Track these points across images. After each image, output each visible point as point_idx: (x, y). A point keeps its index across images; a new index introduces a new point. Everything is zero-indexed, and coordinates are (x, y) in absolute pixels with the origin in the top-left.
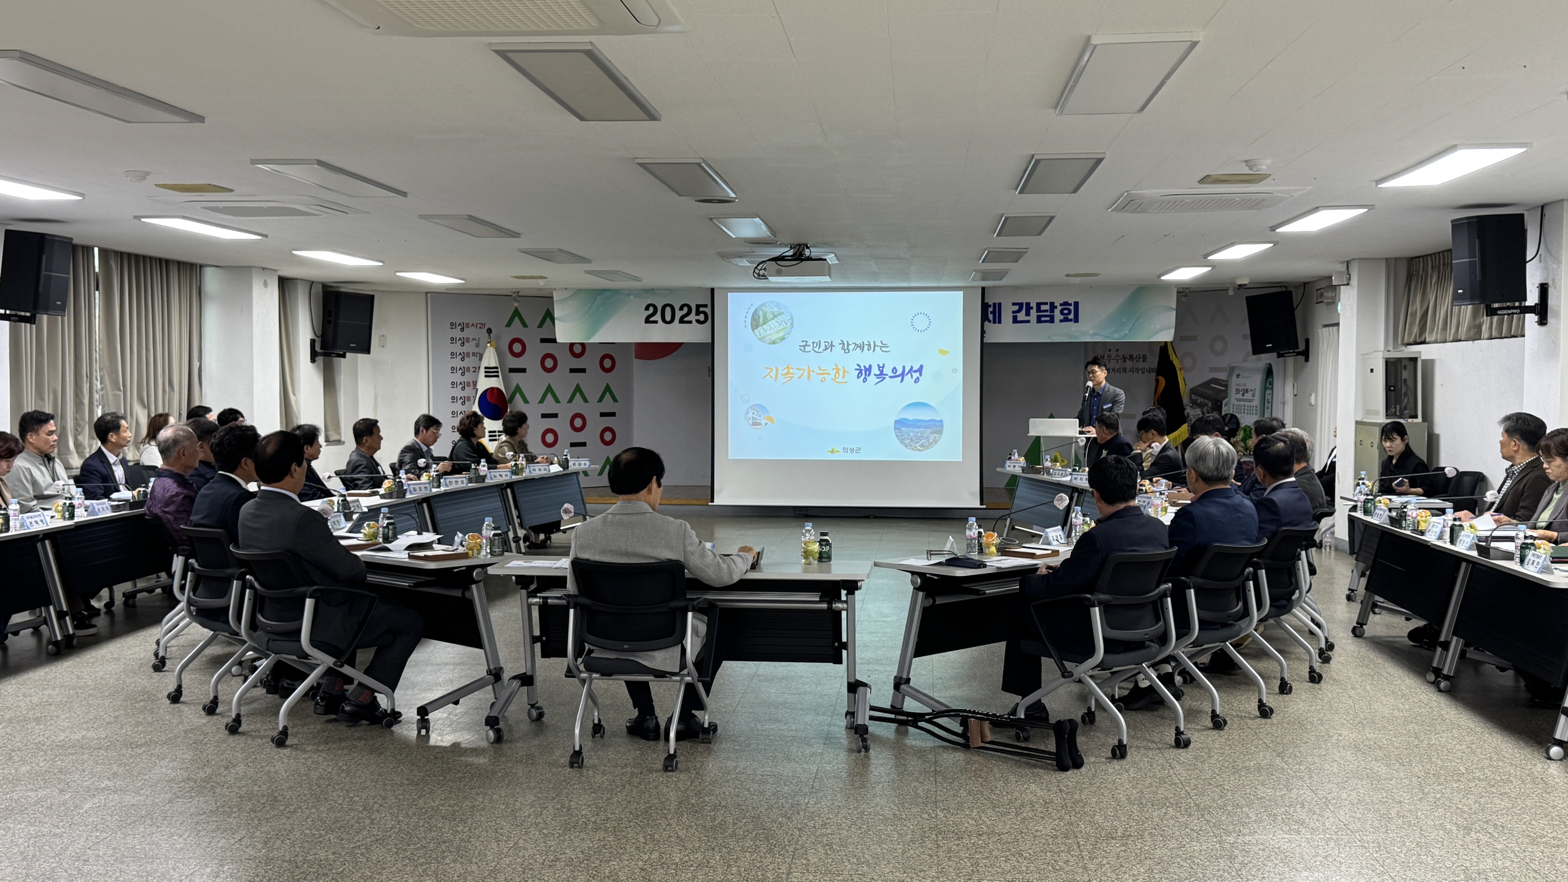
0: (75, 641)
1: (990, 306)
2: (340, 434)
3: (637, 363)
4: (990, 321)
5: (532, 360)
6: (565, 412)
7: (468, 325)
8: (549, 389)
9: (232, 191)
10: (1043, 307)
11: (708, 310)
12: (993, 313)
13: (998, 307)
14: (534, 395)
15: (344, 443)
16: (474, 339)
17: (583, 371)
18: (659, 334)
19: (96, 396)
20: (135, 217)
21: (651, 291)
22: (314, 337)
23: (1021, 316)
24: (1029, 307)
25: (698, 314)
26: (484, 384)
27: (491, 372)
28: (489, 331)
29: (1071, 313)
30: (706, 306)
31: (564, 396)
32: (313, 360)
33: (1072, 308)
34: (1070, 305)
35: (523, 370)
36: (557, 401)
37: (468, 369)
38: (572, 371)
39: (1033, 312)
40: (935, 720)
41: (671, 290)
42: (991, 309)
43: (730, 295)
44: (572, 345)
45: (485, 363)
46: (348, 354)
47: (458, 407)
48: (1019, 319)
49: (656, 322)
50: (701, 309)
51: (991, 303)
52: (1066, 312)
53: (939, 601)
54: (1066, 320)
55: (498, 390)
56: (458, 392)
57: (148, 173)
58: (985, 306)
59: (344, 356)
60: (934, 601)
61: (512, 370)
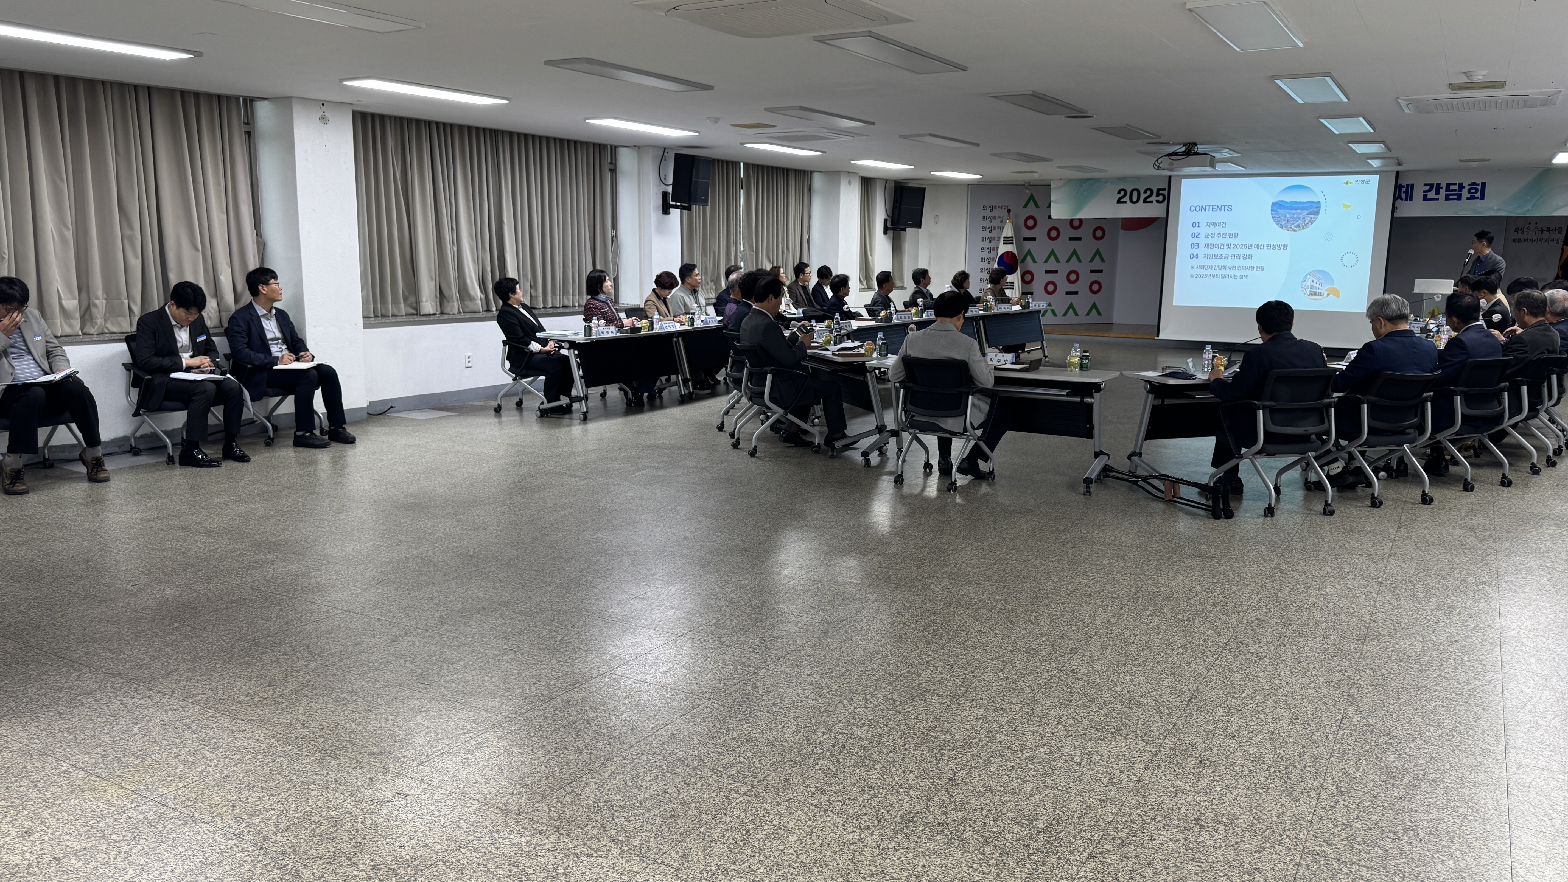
0: (694, 396)
1: (1404, 187)
2: (903, 282)
3: (1122, 233)
4: (1402, 199)
5: (1040, 232)
6: (1064, 269)
7: (995, 207)
8: (1053, 253)
9: (775, 126)
10: (1452, 187)
11: (1166, 193)
12: (1405, 192)
13: (1410, 189)
14: (1040, 256)
15: (906, 288)
16: (999, 217)
17: (1079, 239)
18: (1128, 211)
19: (740, 255)
20: (741, 144)
21: (1124, 179)
22: (887, 217)
23: (1432, 195)
24: (1439, 187)
25: (1158, 195)
26: (1003, 249)
27: (1008, 240)
28: (1009, 211)
29: (1478, 191)
30: (1164, 189)
31: (1063, 258)
32: (885, 233)
33: (1479, 188)
34: (1478, 185)
35: (1034, 239)
36: (1058, 261)
37: (994, 239)
38: (1071, 239)
39: (1443, 192)
40: (1148, 480)
41: (1138, 178)
42: (1404, 189)
43: (1184, 181)
44: (1072, 220)
45: (1004, 234)
46: (908, 229)
47: (985, 265)
48: (1429, 197)
49: (1125, 202)
50: (1161, 192)
51: (1404, 184)
52: (1473, 191)
53: (1167, 402)
54: (1473, 198)
55: (1012, 253)
56: (986, 255)
57: (719, 119)
58: (1398, 187)
59: (905, 230)
60: (1163, 401)
61: (1025, 239)
